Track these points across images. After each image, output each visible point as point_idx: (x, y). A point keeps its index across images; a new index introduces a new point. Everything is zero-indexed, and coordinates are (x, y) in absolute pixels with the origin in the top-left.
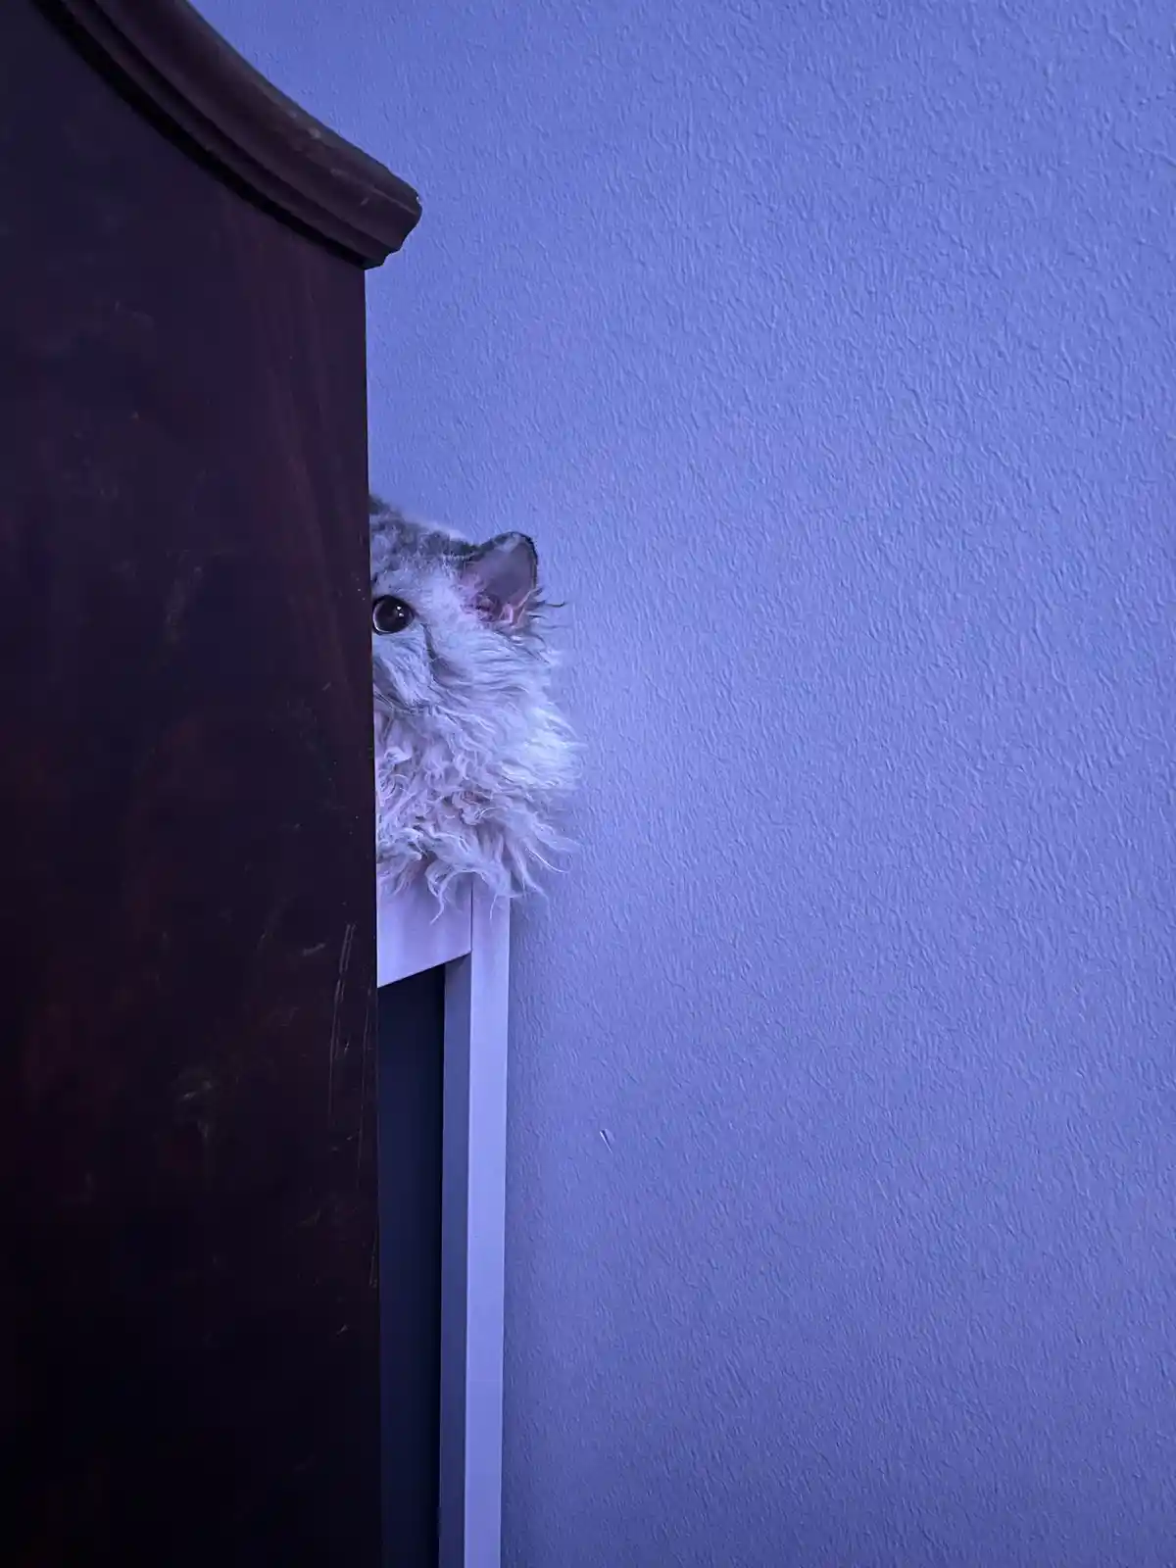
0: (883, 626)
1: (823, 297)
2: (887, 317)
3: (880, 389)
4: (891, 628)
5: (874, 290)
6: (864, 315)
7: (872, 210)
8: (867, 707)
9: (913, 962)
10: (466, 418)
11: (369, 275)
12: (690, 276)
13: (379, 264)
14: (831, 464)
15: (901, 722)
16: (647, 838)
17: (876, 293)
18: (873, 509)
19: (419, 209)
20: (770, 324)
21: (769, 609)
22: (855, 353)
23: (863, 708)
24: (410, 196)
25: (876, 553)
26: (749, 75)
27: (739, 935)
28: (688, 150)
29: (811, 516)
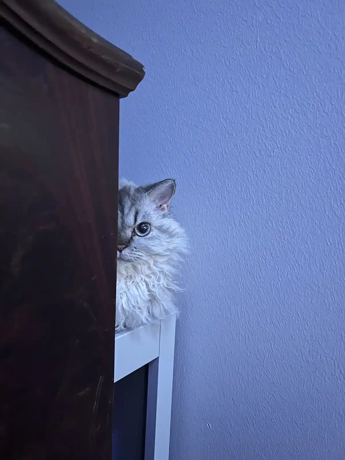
0: (332, 241)
1: (311, 106)
2: (339, 115)
3: (335, 144)
4: (336, 242)
5: (334, 103)
6: (329, 114)
7: (335, 71)
8: (324, 274)
9: (340, 382)
10: (167, 149)
11: (121, 100)
12: (255, 97)
13: (126, 96)
14: (312, 174)
15: (339, 282)
16: (230, 315)
17: (335, 104)
18: (330, 193)
19: (144, 73)
20: (288, 116)
21: (283, 230)
22: (324, 129)
23: (323, 274)
24: (139, 67)
25: (330, 211)
26: (283, 18)
27: (266, 358)
28: (256, 47)
29: (302, 194)
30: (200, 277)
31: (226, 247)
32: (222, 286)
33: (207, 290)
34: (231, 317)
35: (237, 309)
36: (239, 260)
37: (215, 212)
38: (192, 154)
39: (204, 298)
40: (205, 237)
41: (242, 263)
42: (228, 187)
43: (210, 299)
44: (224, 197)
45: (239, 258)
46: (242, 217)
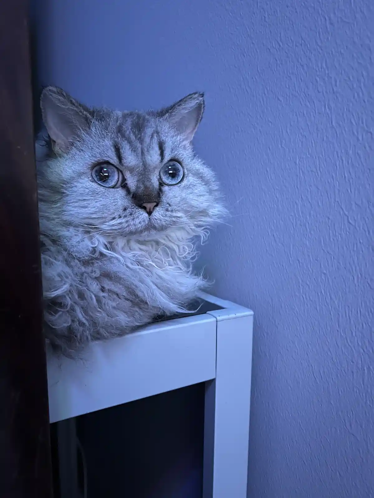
30: (291, 257)
31: (333, 200)
32: (324, 274)
33: (302, 281)
34: (339, 330)
35: (349, 316)
36: (353, 224)
37: (314, 141)
38: (280, 46)
39: (297, 294)
40: (298, 187)
41: (360, 228)
42: (336, 85)
43: (305, 295)
44: (328, 108)
45: (355, 220)
46: (360, 138)
